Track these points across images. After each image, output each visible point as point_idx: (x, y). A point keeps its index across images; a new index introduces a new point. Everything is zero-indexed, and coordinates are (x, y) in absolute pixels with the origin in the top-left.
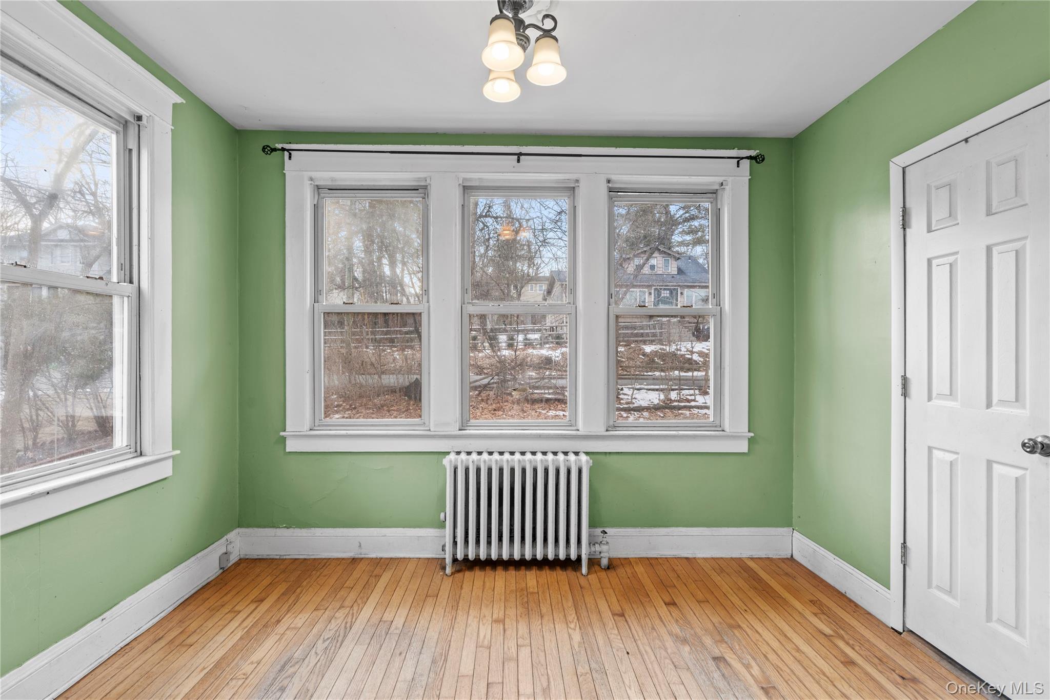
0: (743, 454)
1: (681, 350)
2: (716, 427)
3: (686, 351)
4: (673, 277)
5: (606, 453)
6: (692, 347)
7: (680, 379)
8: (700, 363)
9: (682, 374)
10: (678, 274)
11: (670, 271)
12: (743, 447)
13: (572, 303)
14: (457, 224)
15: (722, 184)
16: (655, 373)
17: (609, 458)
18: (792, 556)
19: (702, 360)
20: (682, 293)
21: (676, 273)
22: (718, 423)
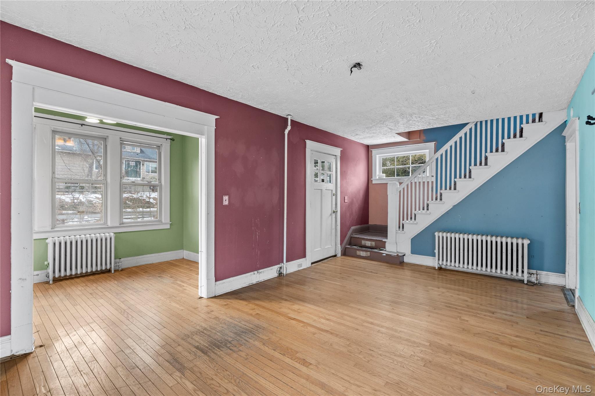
0: (168, 229)
1: (143, 197)
2: (159, 221)
3: (146, 197)
4: (137, 154)
5: (119, 233)
6: (150, 195)
7: (143, 212)
8: (154, 203)
9: (144, 210)
10: (141, 153)
11: (135, 151)
12: (168, 227)
13: (105, 179)
14: (51, 146)
15: (161, 145)
16: (127, 210)
17: (120, 234)
18: (183, 258)
19: (155, 202)
20: (143, 165)
21: (140, 152)
22: (160, 220)
